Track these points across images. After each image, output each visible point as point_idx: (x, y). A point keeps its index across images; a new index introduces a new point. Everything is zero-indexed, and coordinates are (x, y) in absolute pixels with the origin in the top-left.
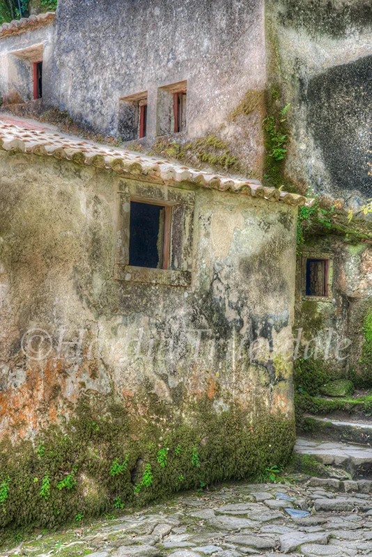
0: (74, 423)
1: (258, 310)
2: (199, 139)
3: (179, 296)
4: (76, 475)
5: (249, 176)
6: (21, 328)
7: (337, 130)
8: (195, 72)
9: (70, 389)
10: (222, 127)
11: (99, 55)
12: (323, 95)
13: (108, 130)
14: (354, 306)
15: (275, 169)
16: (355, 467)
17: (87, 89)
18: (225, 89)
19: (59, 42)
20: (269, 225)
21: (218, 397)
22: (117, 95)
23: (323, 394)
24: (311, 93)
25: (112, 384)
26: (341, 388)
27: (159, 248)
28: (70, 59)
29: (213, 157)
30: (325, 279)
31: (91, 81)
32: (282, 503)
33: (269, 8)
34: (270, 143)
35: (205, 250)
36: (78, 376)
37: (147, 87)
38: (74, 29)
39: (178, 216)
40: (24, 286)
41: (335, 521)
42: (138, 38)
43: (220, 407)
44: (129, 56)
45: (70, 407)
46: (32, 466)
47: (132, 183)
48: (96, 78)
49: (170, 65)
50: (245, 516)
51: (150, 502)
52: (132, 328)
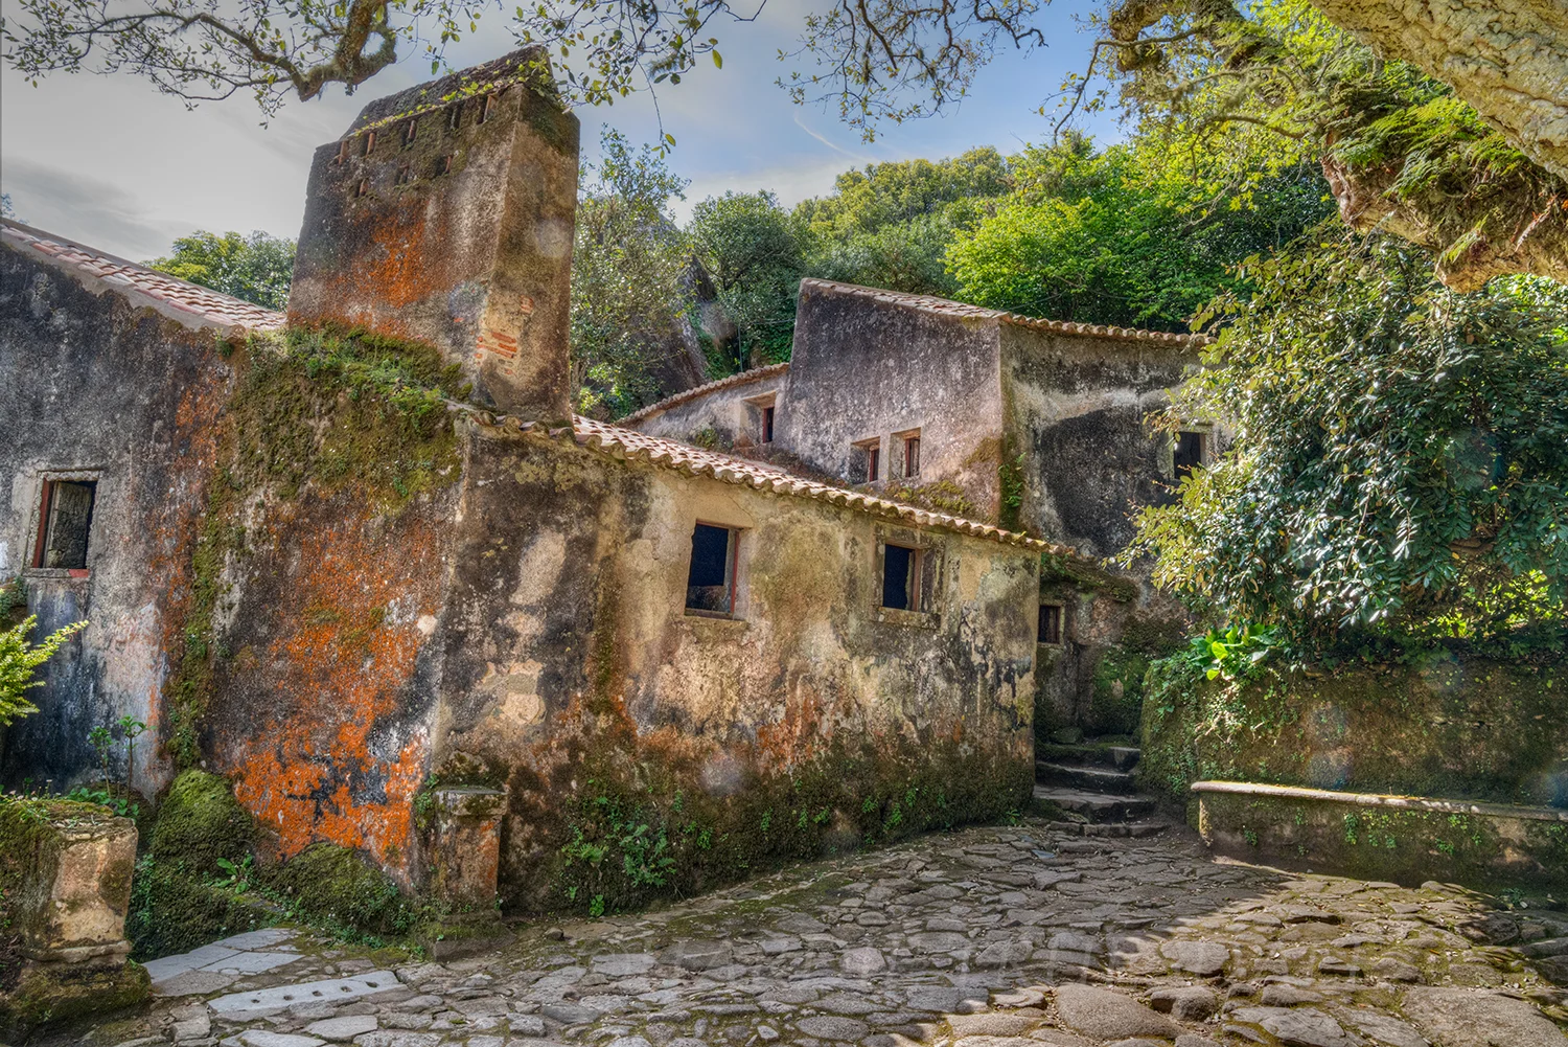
0: (828, 759)
1: (1002, 655)
2: (933, 484)
3: (928, 638)
4: (832, 810)
5: (985, 521)
6: (782, 664)
7: (1069, 479)
8: (929, 419)
9: (825, 727)
10: (957, 473)
11: (831, 402)
12: (1055, 444)
13: (838, 473)
14: (1086, 654)
15: (1010, 515)
16: (1093, 812)
17: (818, 434)
18: (959, 437)
19: (791, 390)
20: (1013, 570)
21: (963, 740)
22: (848, 440)
23: (1054, 741)
24: (1044, 443)
25: (864, 724)
26: (1072, 734)
27: (908, 590)
28: (801, 406)
29: (947, 501)
30: (1057, 625)
31: (822, 426)
32: (1028, 845)
33: (1004, 363)
34: (1006, 491)
35: (954, 594)
36: (834, 714)
37: (880, 433)
38: (807, 378)
39: (928, 560)
40: (785, 624)
41: (1082, 862)
42: (872, 387)
43: (965, 750)
44: (861, 403)
45: (826, 744)
46: (791, 798)
47: (887, 526)
48: (828, 423)
49: (904, 412)
50: (994, 856)
51: (899, 840)
52: (884, 669)
